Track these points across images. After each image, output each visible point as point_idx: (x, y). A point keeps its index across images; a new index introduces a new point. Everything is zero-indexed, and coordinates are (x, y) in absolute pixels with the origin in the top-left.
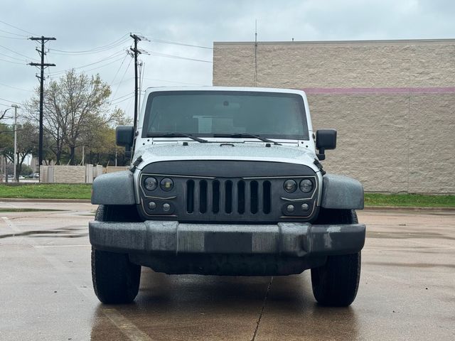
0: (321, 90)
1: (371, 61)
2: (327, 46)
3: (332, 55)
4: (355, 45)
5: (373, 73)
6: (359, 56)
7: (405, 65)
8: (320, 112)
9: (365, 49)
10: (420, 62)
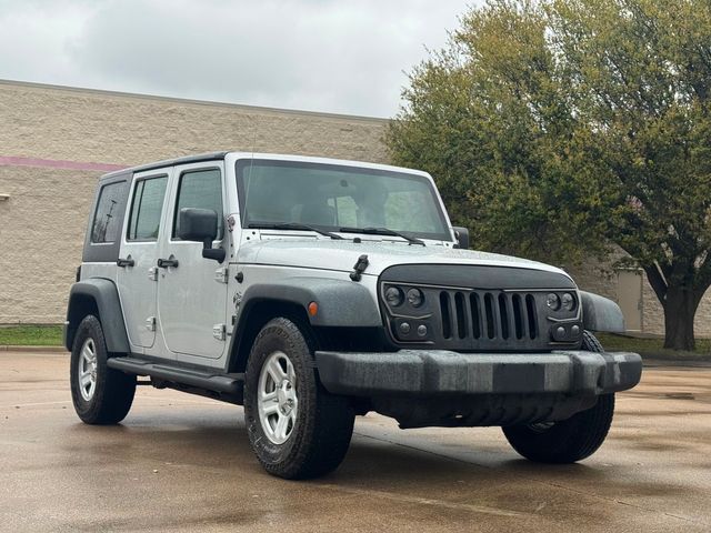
0: (39, 161)
1: (121, 124)
2: (50, 93)
3: (59, 108)
4: (96, 97)
5: (122, 141)
6: (101, 114)
7: (170, 135)
8: (38, 197)
9: (111, 105)
10: (192, 133)
